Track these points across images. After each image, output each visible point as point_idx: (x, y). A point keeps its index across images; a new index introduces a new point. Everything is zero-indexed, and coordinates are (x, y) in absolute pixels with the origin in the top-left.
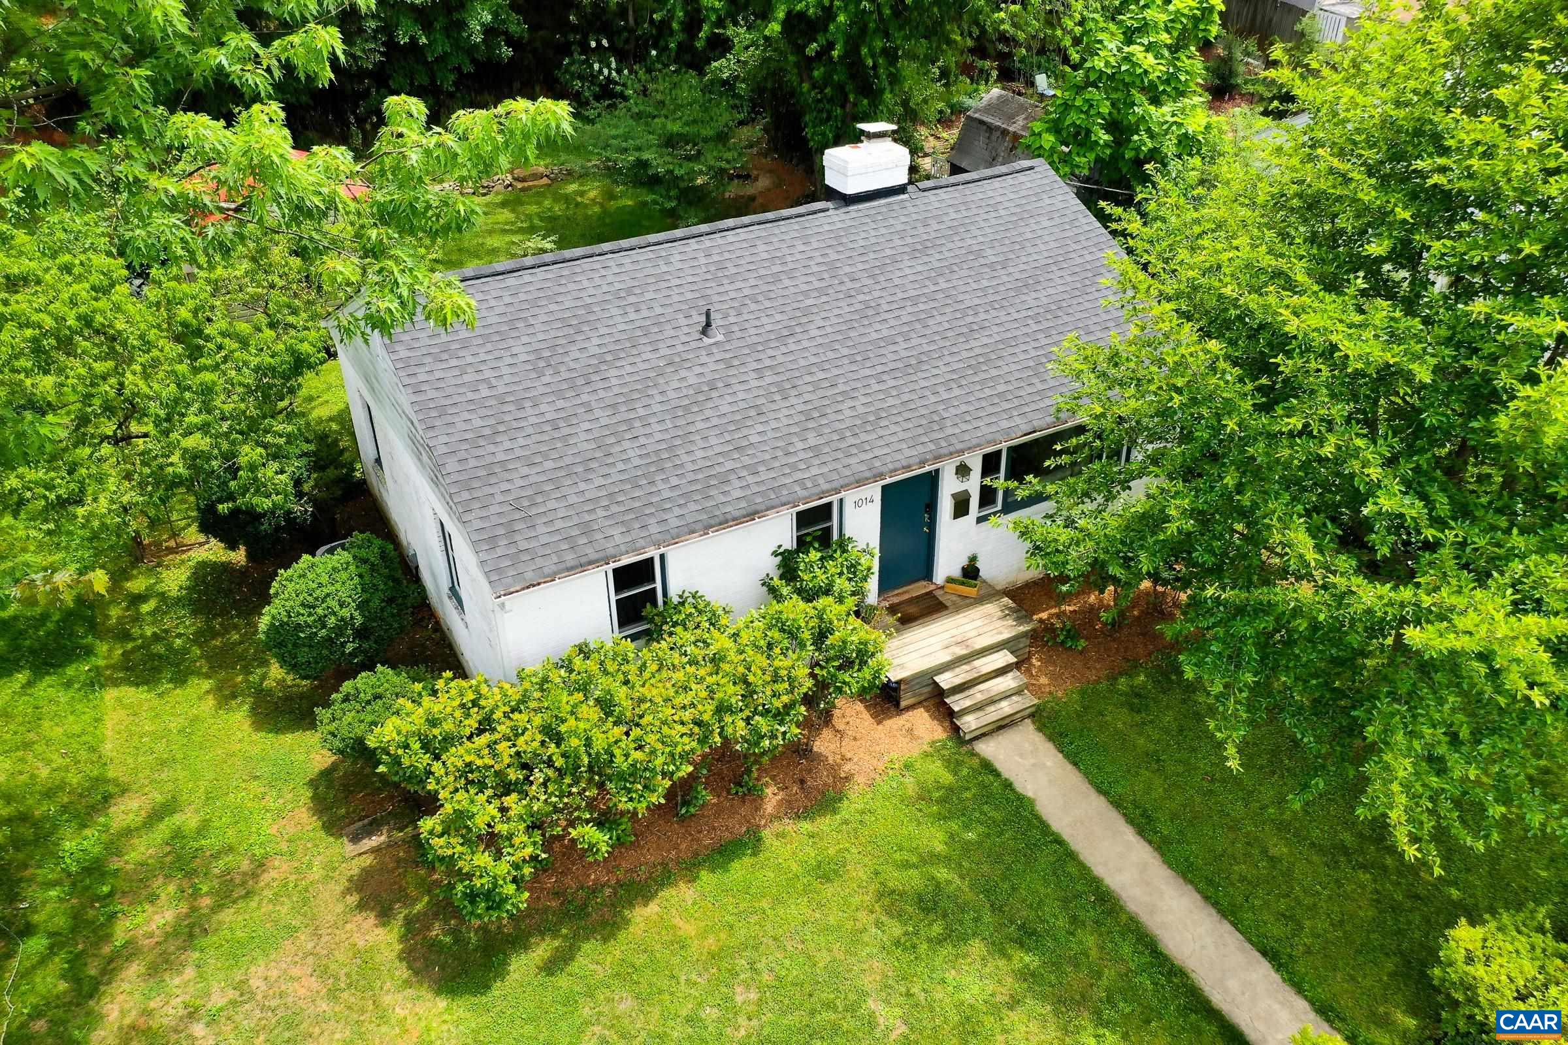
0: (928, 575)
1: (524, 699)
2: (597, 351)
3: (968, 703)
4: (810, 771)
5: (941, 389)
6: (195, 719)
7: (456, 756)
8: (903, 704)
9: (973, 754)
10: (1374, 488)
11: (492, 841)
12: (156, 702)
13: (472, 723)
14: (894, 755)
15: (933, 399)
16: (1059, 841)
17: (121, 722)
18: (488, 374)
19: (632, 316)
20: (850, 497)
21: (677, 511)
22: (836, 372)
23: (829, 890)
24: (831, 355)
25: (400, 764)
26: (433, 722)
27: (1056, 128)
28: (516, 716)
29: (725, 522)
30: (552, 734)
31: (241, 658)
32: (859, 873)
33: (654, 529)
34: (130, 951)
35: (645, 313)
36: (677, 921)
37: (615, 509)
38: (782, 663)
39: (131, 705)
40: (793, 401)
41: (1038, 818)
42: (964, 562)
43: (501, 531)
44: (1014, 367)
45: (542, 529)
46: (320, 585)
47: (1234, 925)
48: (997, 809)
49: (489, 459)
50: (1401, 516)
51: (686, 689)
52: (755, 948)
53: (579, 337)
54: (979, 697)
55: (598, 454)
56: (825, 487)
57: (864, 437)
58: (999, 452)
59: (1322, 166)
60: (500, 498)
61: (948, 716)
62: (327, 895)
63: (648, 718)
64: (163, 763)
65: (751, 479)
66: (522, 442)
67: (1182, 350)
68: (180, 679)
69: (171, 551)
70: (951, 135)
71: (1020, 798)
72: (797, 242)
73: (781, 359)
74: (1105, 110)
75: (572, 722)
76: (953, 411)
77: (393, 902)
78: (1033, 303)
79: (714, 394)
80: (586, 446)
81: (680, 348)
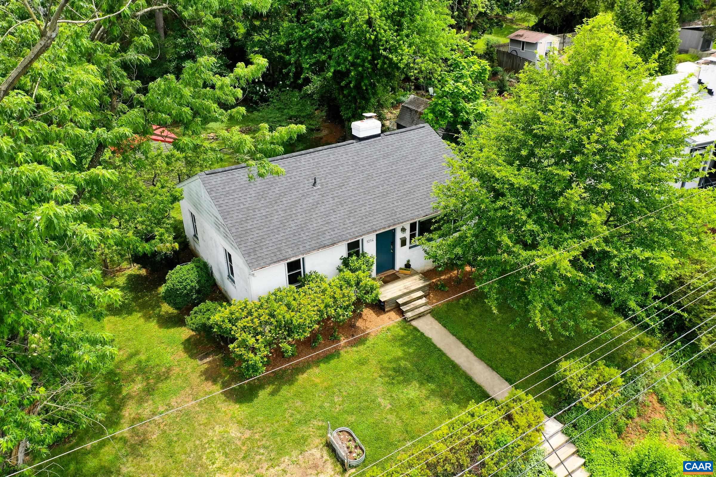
0: (393, 268)
1: (261, 305)
2: (278, 192)
3: (408, 308)
4: (355, 332)
5: (395, 202)
6: (137, 326)
7: (240, 324)
8: (386, 310)
9: (411, 325)
10: (525, 223)
11: (254, 350)
12: (122, 321)
13: (245, 313)
14: (384, 326)
15: (392, 205)
16: (440, 350)
17: (110, 328)
18: (243, 200)
19: (289, 180)
20: (366, 238)
21: (309, 243)
22: (359, 197)
23: (364, 368)
24: (357, 192)
25: (221, 328)
26: (232, 314)
27: (433, 111)
28: (259, 310)
29: (325, 247)
30: (272, 315)
31: (150, 305)
32: (374, 362)
33: (301, 249)
34: (129, 397)
35: (294, 179)
36: (314, 379)
37: (288, 243)
38: (345, 291)
39: (113, 322)
40: (345, 207)
41: (433, 343)
42: (406, 263)
43: (252, 251)
44: (419, 194)
45: (265, 250)
46: (184, 275)
47: (497, 372)
48: (419, 341)
49: (245, 228)
50: (533, 231)
51: (314, 301)
52: (340, 385)
53: (272, 188)
54: (412, 306)
55: (281, 226)
56: (357, 235)
57: (370, 218)
58: (416, 223)
59: (508, 127)
60: (250, 240)
61: (402, 313)
62: (194, 377)
63: (303, 310)
64: (129, 340)
65: (332, 233)
66: (256, 222)
67: (467, 185)
68: (130, 313)
69: (118, 271)
70: (397, 112)
71: (427, 338)
72: (344, 154)
73: (340, 194)
74: (450, 105)
75: (278, 311)
76: (399, 209)
77: (217, 377)
78: (425, 173)
79: (319, 206)
80: (277, 223)
81: (306, 191)
